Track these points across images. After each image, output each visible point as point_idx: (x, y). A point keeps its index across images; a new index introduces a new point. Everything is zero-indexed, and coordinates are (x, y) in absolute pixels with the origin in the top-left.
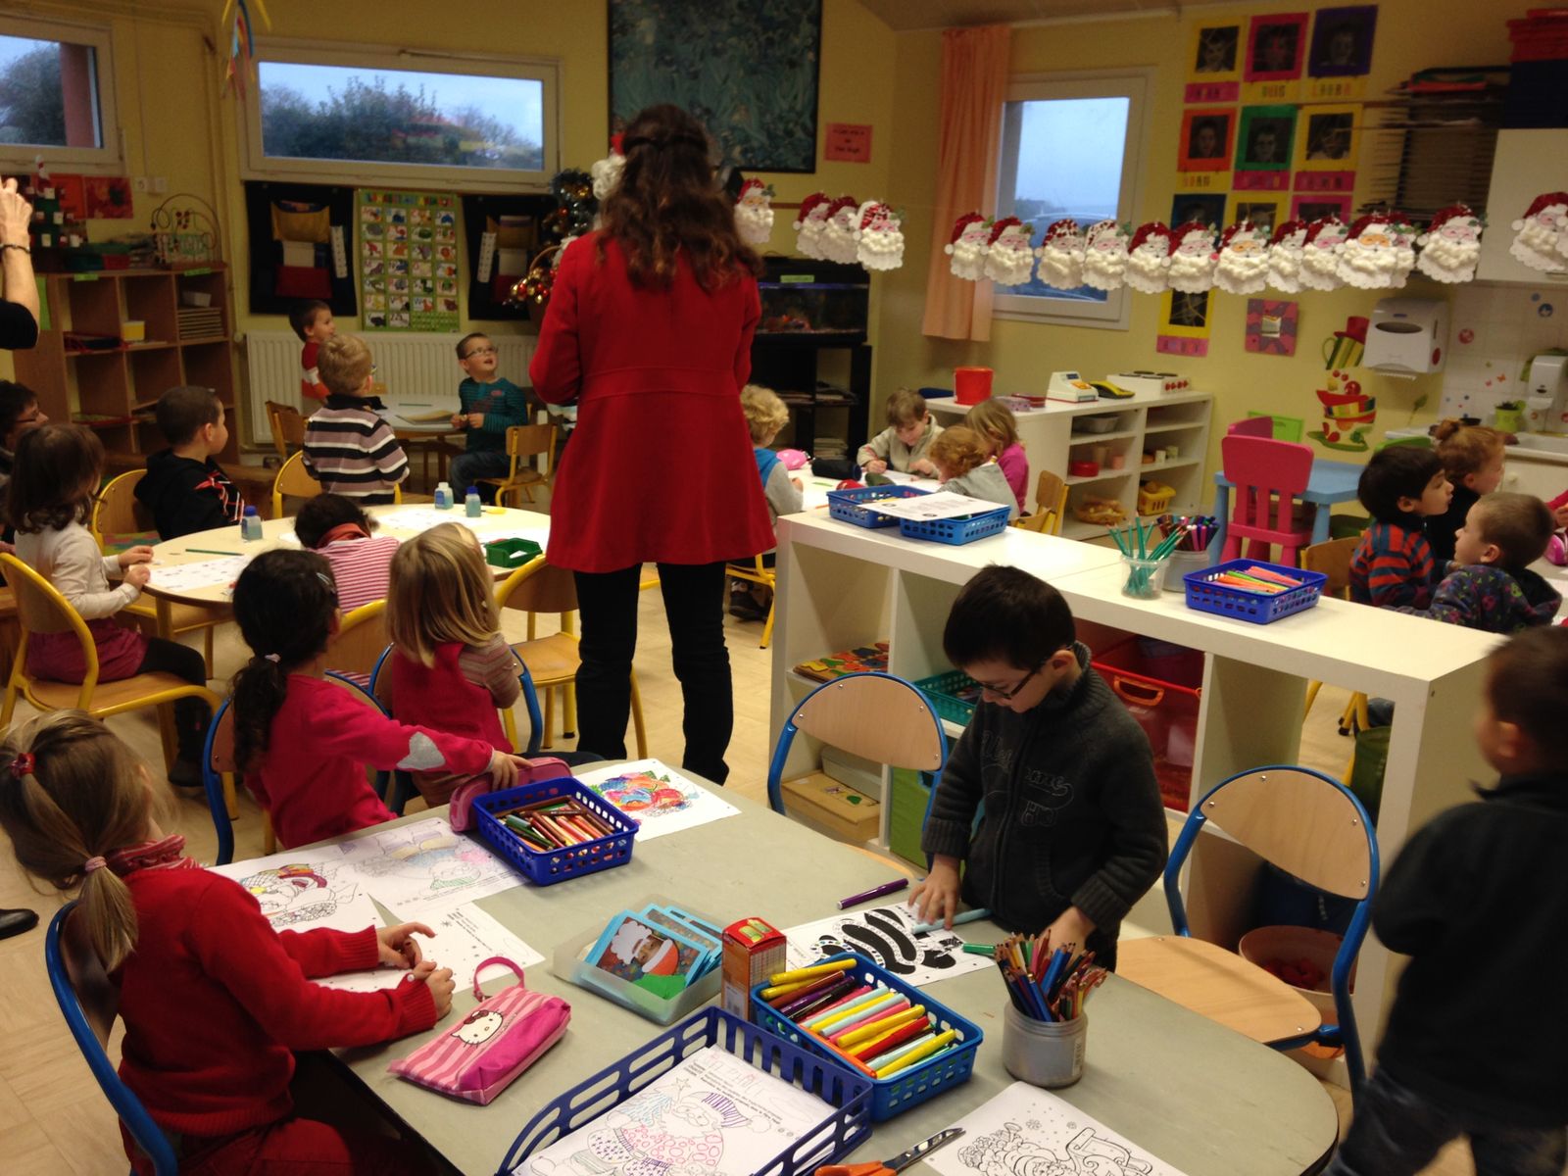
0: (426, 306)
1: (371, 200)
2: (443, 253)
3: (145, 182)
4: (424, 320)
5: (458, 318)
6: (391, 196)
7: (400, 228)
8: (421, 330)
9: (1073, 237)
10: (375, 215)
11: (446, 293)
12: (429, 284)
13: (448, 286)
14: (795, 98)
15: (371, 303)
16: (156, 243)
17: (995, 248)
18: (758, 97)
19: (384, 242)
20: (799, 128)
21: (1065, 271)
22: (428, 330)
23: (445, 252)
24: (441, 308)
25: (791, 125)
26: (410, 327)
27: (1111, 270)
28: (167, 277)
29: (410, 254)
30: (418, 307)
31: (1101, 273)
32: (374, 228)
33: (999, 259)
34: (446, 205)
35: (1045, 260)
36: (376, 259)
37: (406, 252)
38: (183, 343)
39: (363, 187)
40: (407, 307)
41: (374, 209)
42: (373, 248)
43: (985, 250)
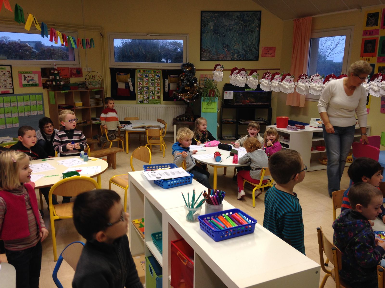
0: (153, 98)
1: (140, 72)
2: (157, 84)
3: (86, 68)
4: (152, 101)
5: (160, 101)
6: (145, 71)
7: (147, 79)
8: (151, 104)
9: (306, 79)
10: (141, 75)
11: (158, 94)
12: (154, 92)
13: (158, 93)
14: (253, 41)
15: (139, 97)
16: (86, 83)
17: (283, 83)
18: (242, 41)
19: (143, 82)
20: (254, 48)
21: (304, 89)
22: (153, 104)
23: (158, 84)
24: (156, 98)
25: (251, 48)
26: (148, 103)
27: (318, 89)
28: (88, 91)
29: (149, 85)
30: (151, 98)
31: (315, 90)
32: (140, 79)
33: (284, 86)
34: (158, 73)
35: (298, 86)
36: (141, 86)
37: (148, 84)
38: (91, 107)
39: (138, 69)
40: (148, 98)
41: (141, 74)
42: (140, 84)
43: (280, 83)
